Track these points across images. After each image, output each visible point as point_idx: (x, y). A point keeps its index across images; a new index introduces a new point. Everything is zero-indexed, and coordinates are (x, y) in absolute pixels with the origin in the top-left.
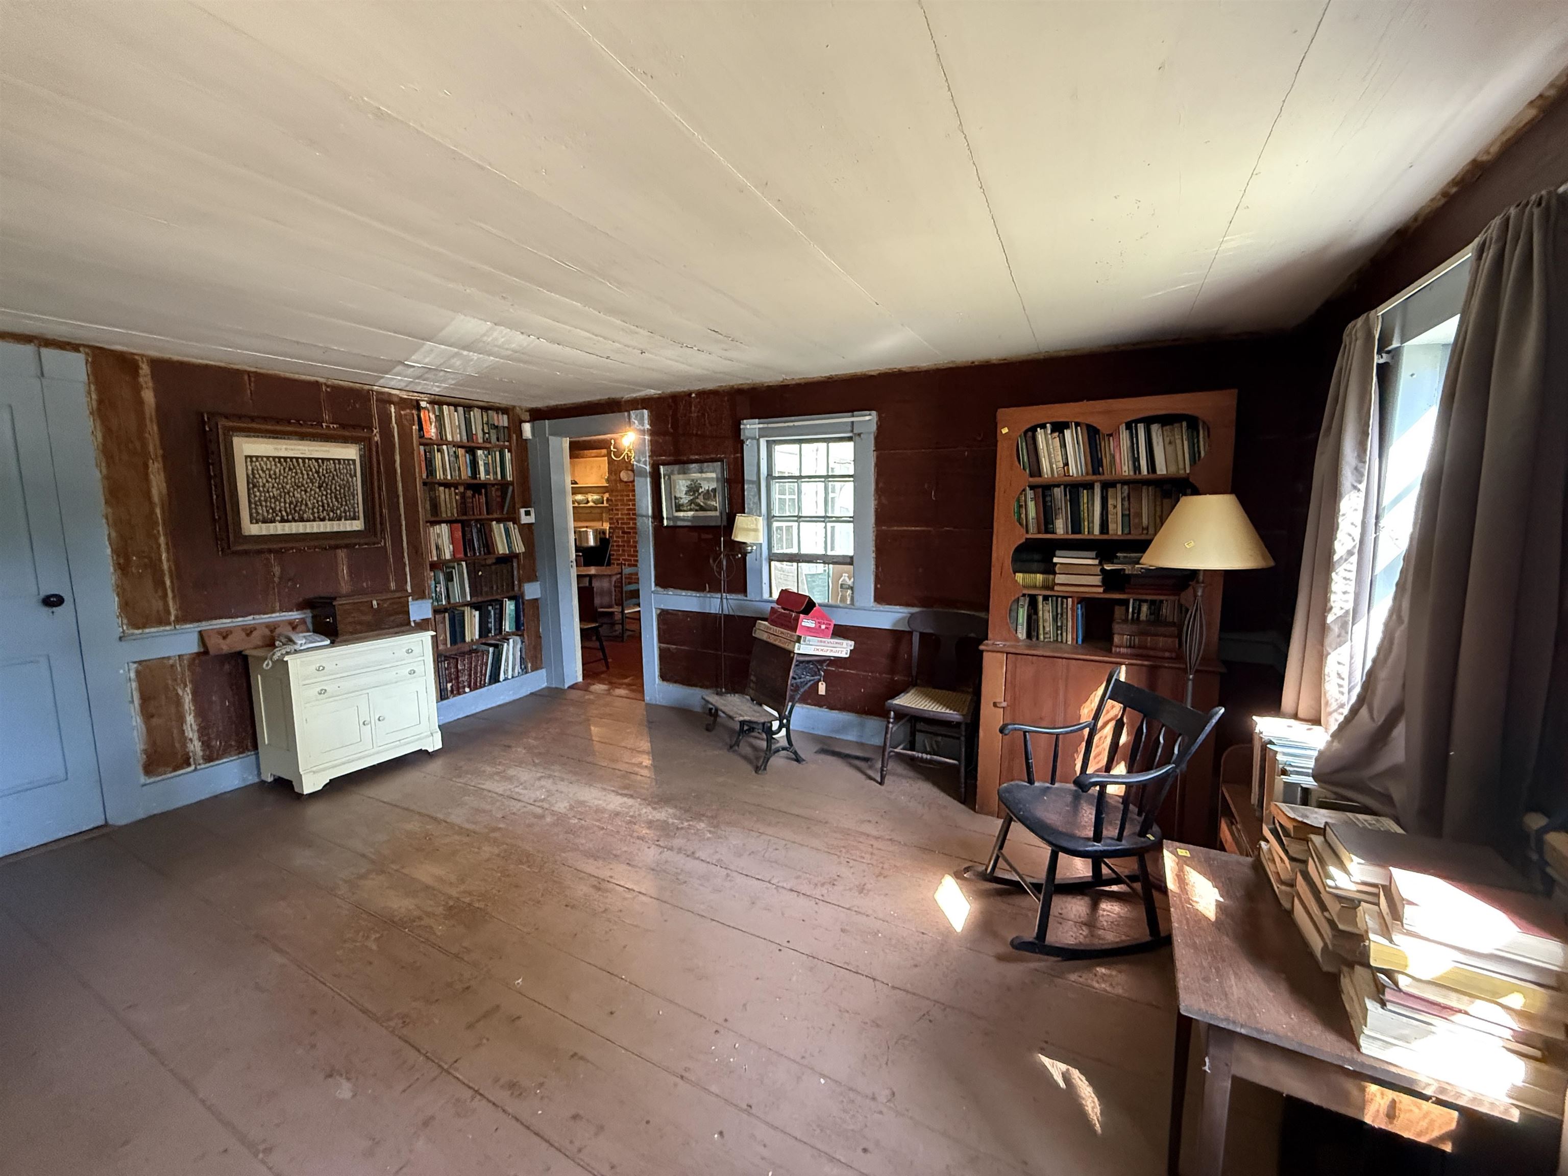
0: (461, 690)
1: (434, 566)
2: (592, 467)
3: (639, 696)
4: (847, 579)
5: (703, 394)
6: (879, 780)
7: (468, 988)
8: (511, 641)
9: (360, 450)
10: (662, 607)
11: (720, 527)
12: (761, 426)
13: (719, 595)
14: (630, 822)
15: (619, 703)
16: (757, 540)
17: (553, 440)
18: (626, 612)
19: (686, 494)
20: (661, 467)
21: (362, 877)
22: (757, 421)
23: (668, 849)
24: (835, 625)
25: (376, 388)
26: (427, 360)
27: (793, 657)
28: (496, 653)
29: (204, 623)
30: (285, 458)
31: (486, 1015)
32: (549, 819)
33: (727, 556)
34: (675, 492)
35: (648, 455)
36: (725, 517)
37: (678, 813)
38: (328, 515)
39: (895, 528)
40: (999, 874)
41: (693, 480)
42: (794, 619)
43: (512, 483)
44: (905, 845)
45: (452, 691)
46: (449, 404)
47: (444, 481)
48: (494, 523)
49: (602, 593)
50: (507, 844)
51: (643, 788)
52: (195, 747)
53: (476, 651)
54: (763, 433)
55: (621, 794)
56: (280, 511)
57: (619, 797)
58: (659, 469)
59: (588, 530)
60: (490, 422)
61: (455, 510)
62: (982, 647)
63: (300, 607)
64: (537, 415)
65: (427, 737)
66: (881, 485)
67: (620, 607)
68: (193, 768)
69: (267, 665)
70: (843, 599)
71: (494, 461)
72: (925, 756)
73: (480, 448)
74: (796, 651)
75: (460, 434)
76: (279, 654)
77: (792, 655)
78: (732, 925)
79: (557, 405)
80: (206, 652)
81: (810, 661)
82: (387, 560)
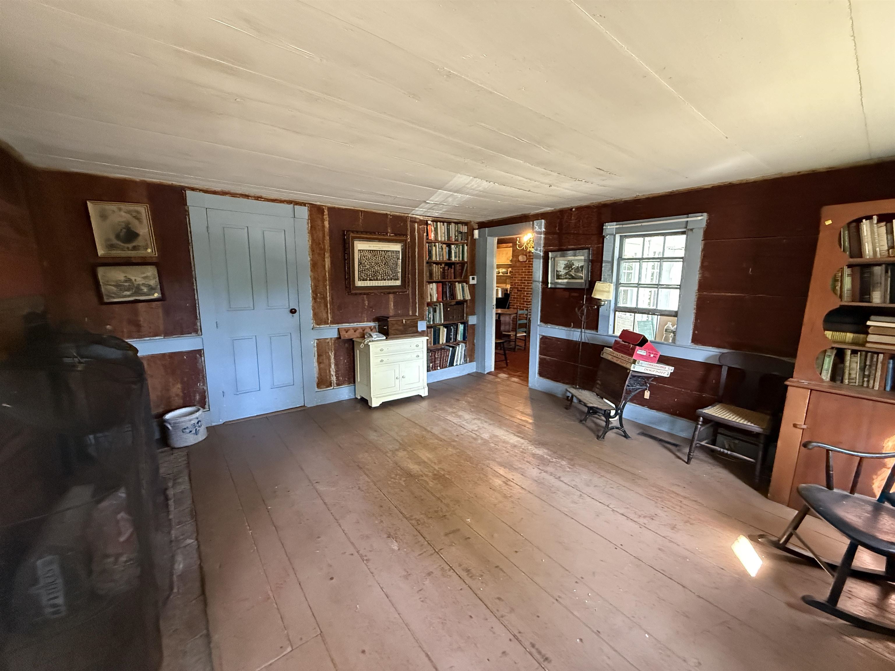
0: (436, 368)
1: (429, 304)
2: (503, 254)
3: (525, 383)
4: (671, 326)
5: (580, 209)
6: (686, 461)
7: (445, 516)
8: (460, 345)
9: (402, 246)
10: (543, 334)
11: (584, 289)
12: (618, 226)
13: (580, 330)
14: (522, 452)
15: (515, 385)
16: (609, 298)
17: (489, 239)
18: (518, 335)
19: (564, 269)
20: (550, 253)
21: (397, 450)
22: (615, 223)
23: (545, 472)
24: (660, 355)
25: (410, 215)
26: (436, 200)
27: (629, 372)
28: (453, 351)
29: (340, 325)
30: (373, 251)
31: (454, 532)
32: (480, 441)
33: (587, 307)
34: (557, 268)
35: (542, 246)
36: (587, 285)
37: (550, 453)
38: (387, 277)
39: (715, 294)
40: (790, 546)
41: (569, 261)
42: (631, 349)
43: (467, 263)
44: (706, 507)
45: (432, 368)
46: (440, 222)
47: (436, 261)
48: (457, 283)
49: (505, 324)
50: (459, 449)
51: (529, 435)
52: (334, 379)
53: (444, 349)
54: (618, 231)
55: (517, 436)
56: (369, 275)
57: (515, 437)
58: (548, 254)
59: (499, 288)
60: (459, 230)
61: (440, 276)
62: (787, 383)
63: (374, 320)
64: (482, 225)
65: (422, 389)
66: (706, 264)
67: (515, 332)
68: (332, 388)
69: (362, 346)
70: (666, 339)
71: (459, 251)
72: (726, 451)
73: (453, 244)
74: (632, 369)
75: (444, 237)
76: (366, 341)
77: (628, 371)
78: (585, 525)
79: (493, 220)
80: (339, 338)
81: (640, 376)
82: (409, 301)
